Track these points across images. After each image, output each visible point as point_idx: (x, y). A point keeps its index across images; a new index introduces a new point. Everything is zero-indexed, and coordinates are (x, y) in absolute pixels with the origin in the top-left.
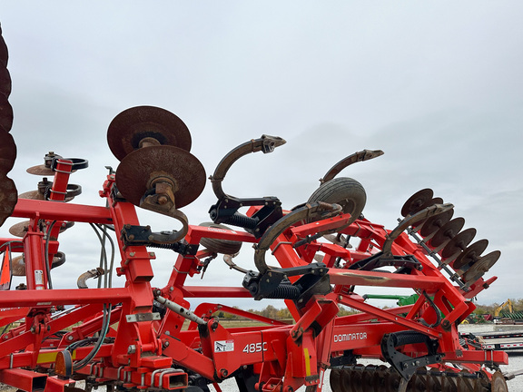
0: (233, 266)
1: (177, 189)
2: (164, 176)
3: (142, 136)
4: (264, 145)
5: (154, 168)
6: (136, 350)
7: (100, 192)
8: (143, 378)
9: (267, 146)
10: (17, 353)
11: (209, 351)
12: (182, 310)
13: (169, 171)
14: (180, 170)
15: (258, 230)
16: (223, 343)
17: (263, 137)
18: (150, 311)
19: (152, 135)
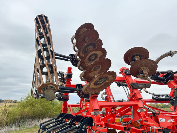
0: (147, 92)
1: (148, 71)
2: (145, 68)
3: (134, 56)
4: (171, 54)
5: (142, 66)
6: (142, 120)
7: (119, 72)
8: (146, 129)
9: (172, 54)
10: (110, 119)
11: (157, 121)
12: (148, 108)
13: (147, 66)
14: (150, 66)
15: (165, 81)
16: (162, 119)
17: (171, 51)
18: (143, 109)
19: (138, 55)
